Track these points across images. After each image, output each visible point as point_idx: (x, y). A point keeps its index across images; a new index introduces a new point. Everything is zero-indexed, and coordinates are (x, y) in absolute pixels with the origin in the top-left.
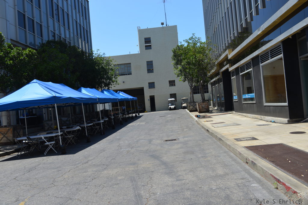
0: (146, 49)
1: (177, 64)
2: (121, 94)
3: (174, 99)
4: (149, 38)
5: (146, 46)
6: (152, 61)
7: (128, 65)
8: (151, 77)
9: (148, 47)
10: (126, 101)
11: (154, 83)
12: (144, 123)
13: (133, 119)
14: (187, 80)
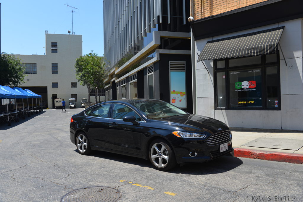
0: (52, 52)
1: (79, 71)
2: (28, 92)
3: (75, 99)
4: (56, 43)
5: (52, 49)
6: (57, 64)
7: (34, 65)
8: (55, 78)
9: (55, 51)
10: (30, 98)
11: (57, 83)
12: (48, 117)
13: (37, 114)
14: (86, 85)
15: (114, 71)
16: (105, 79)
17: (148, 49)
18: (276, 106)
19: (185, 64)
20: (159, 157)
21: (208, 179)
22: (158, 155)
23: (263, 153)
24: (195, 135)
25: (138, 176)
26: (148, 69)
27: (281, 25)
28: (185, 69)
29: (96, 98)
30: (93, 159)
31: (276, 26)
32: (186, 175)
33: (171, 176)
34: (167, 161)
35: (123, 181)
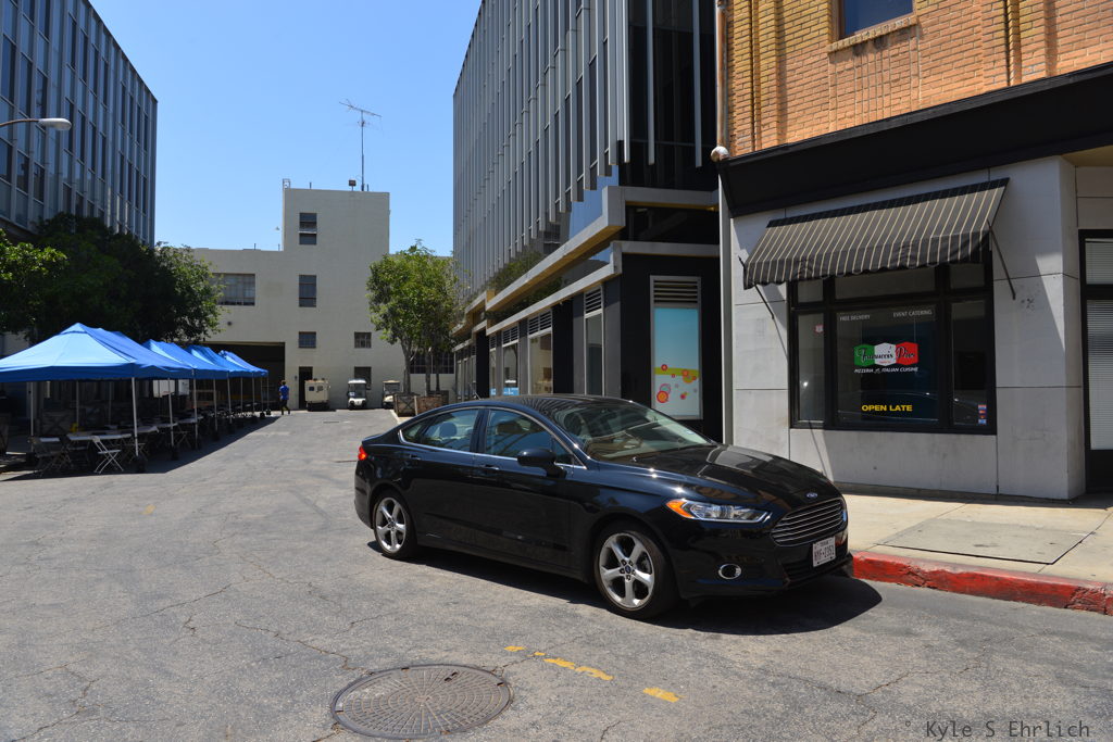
0: (301, 243)
1: (378, 300)
2: (228, 358)
3: (364, 382)
4: (314, 216)
5: (301, 235)
6: (315, 277)
7: (247, 279)
8: (307, 319)
9: (308, 239)
10: (237, 378)
11: (315, 333)
12: (286, 433)
13: (256, 424)
14: (399, 341)
15: (484, 301)
16: (455, 325)
17: (586, 239)
18: (983, 421)
19: (699, 285)
20: (624, 575)
21: (777, 651)
22: (620, 571)
23: (943, 571)
24: (737, 512)
25: (562, 633)
26: (585, 298)
27: (996, 175)
28: (699, 300)
29: (428, 382)
30: (424, 575)
31: (981, 177)
32: (707, 634)
33: (663, 636)
34: (650, 591)
35: (518, 648)
